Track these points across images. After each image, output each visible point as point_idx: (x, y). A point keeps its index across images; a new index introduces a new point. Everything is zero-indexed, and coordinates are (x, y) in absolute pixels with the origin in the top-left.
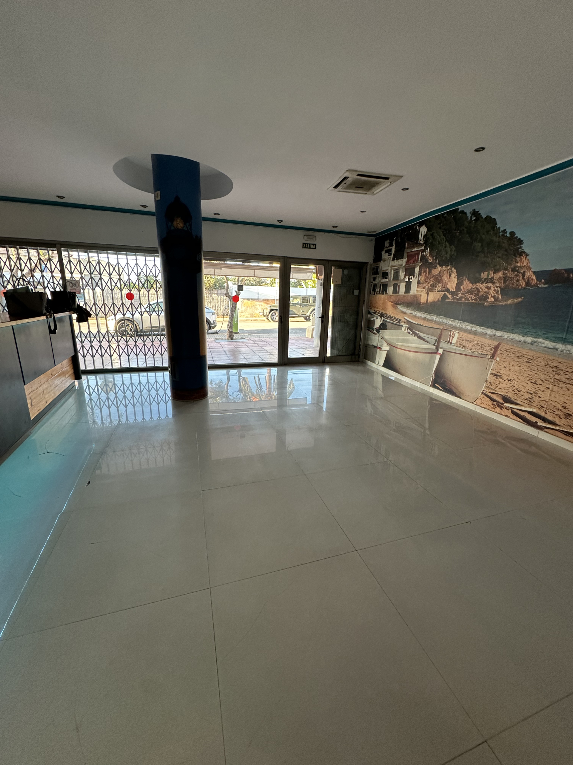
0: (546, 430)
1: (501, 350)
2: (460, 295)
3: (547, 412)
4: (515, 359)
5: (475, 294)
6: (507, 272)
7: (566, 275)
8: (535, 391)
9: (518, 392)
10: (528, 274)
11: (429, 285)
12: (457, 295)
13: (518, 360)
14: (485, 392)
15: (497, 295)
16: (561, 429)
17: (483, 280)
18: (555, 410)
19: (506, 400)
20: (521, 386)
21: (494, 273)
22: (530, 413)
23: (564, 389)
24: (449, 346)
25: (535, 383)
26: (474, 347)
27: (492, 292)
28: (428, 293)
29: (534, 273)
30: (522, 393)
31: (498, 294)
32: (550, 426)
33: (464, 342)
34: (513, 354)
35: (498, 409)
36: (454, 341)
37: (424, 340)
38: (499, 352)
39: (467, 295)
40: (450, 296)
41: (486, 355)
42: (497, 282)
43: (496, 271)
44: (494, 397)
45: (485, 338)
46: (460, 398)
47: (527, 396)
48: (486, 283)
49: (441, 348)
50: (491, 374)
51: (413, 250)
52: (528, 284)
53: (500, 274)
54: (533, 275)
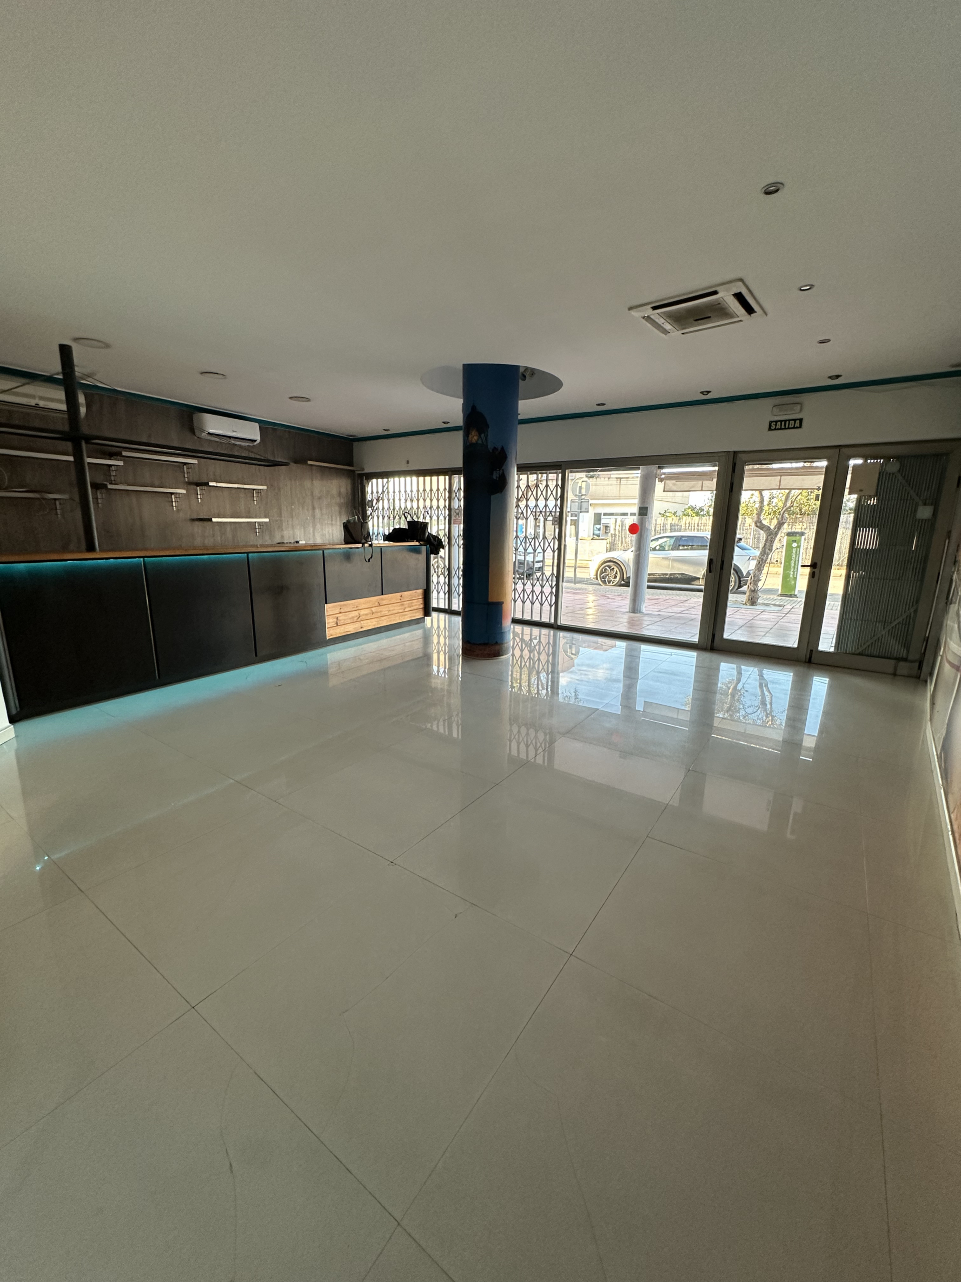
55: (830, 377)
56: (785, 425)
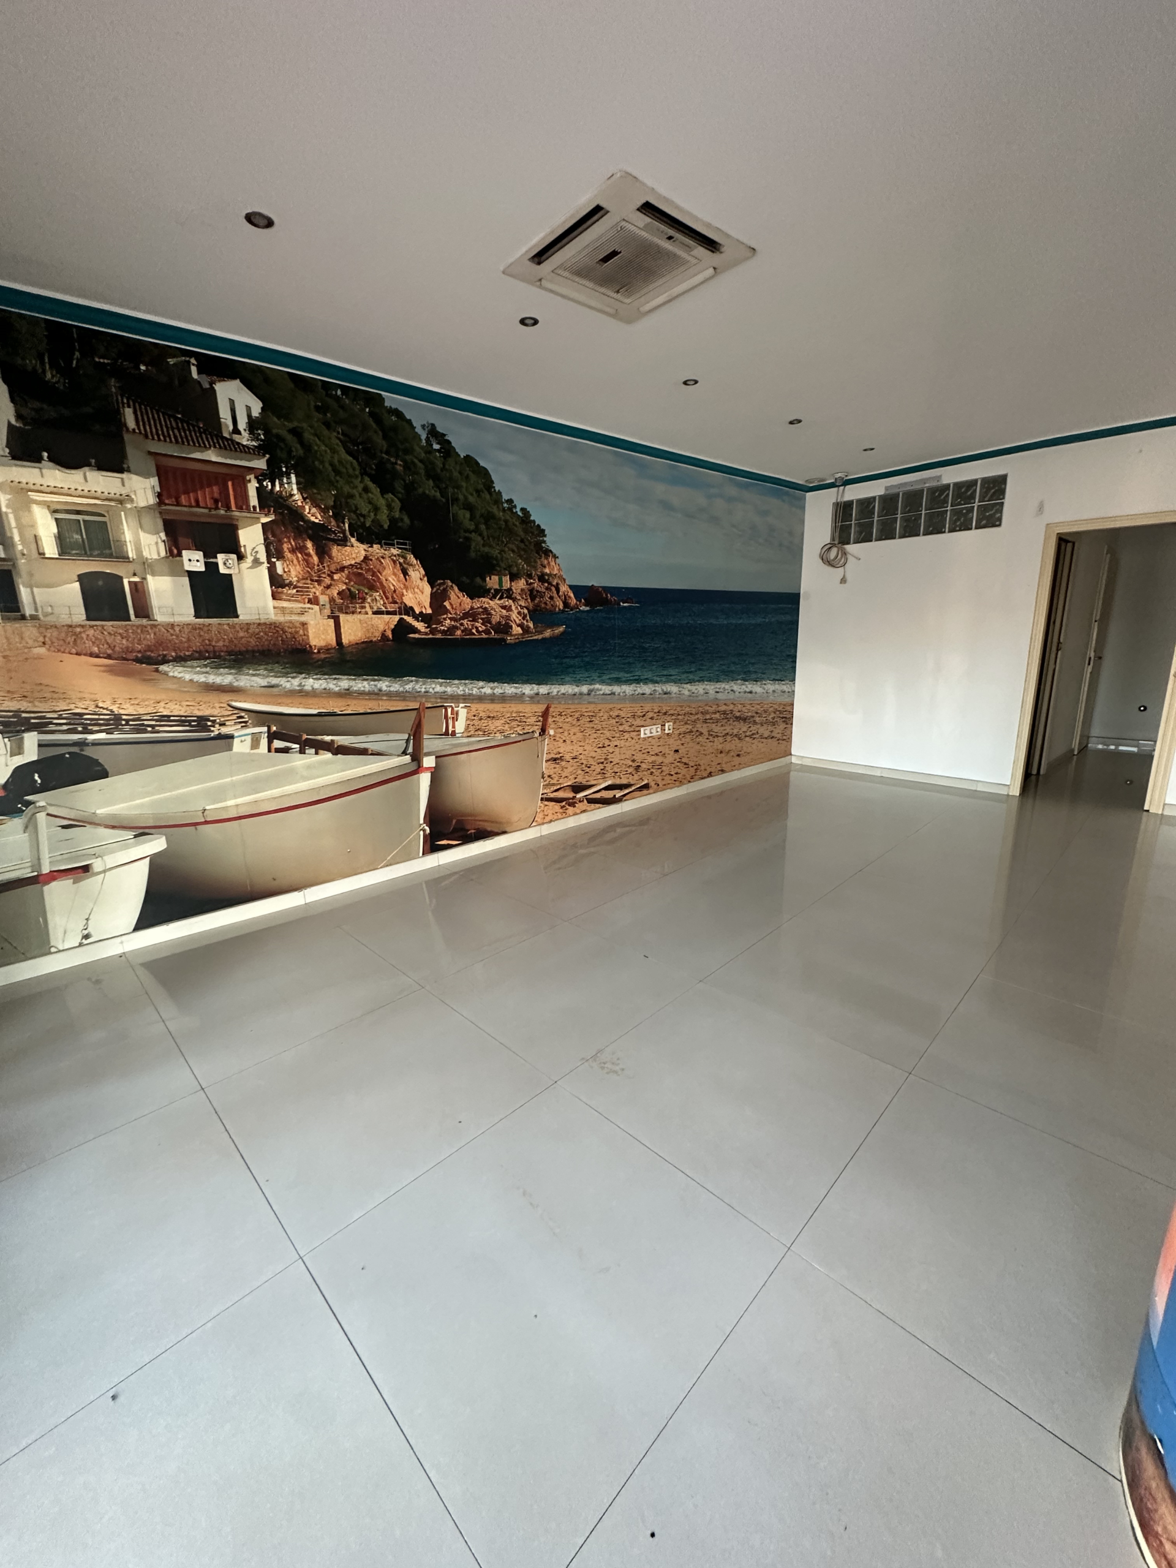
0: (624, 798)
1: (553, 716)
2: (448, 621)
3: (622, 776)
4: (575, 722)
7: (604, 595)
8: (604, 757)
11: (334, 592)
14: (545, 796)
16: (636, 787)
17: (492, 591)
19: (577, 788)
24: (450, 741)
25: (604, 747)
26: (507, 726)
27: (514, 615)
28: (336, 619)
29: (571, 587)
30: (593, 768)
31: (527, 621)
32: (627, 791)
33: (484, 723)
34: (571, 716)
35: (571, 810)
36: (460, 726)
37: (363, 752)
38: (550, 720)
39: (465, 622)
40: (420, 626)
41: (533, 732)
42: (519, 597)
43: (514, 577)
44: (560, 794)
45: (523, 702)
46: (504, 832)
47: (598, 768)
48: (500, 599)
49: (428, 754)
50: (547, 761)
51: (197, 455)
52: (566, 604)
53: (521, 584)
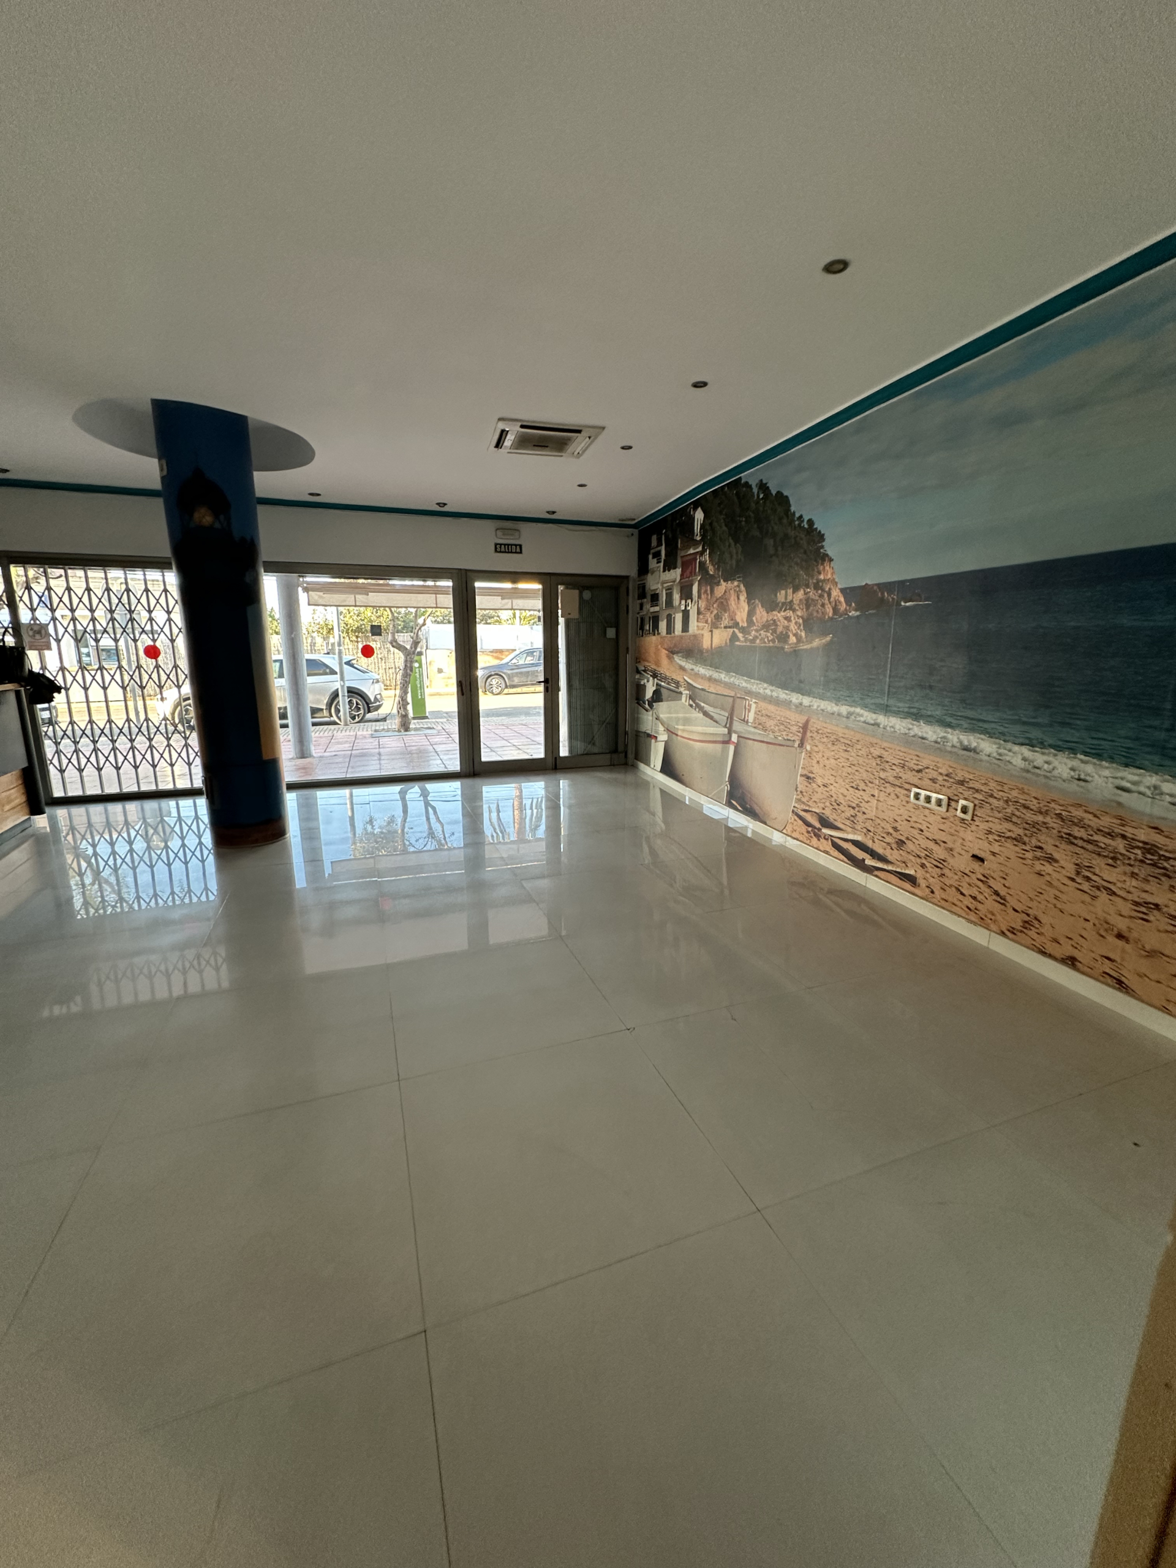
0: (876, 873)
1: (811, 731)
2: (753, 632)
3: (876, 840)
4: (830, 745)
5: (772, 629)
6: (809, 590)
7: (880, 595)
8: (857, 802)
9: (837, 807)
10: (836, 593)
11: (713, 615)
12: (749, 634)
13: (833, 748)
14: (795, 809)
15: (799, 632)
16: (894, 869)
17: (780, 604)
18: (885, 835)
19: (825, 823)
20: (841, 796)
21: (794, 592)
22: (856, 843)
23: (893, 796)
24: (746, 727)
25: (857, 789)
26: (777, 728)
27: (793, 627)
28: (711, 631)
29: (843, 591)
30: (841, 807)
31: (801, 631)
32: (880, 865)
33: (764, 719)
34: (827, 737)
35: (814, 840)
36: (751, 717)
37: (711, 718)
38: (809, 734)
39: (762, 632)
40: (740, 635)
41: (794, 741)
42: (797, 608)
43: (796, 589)
44: (809, 817)
45: (790, 709)
46: (765, 823)
47: (849, 812)
48: (785, 611)
49: (735, 732)
50: (802, 775)
51: (689, 553)
52: (835, 610)
53: (800, 594)
54: (840, 594)
55: (548, 512)
56: (508, 549)
